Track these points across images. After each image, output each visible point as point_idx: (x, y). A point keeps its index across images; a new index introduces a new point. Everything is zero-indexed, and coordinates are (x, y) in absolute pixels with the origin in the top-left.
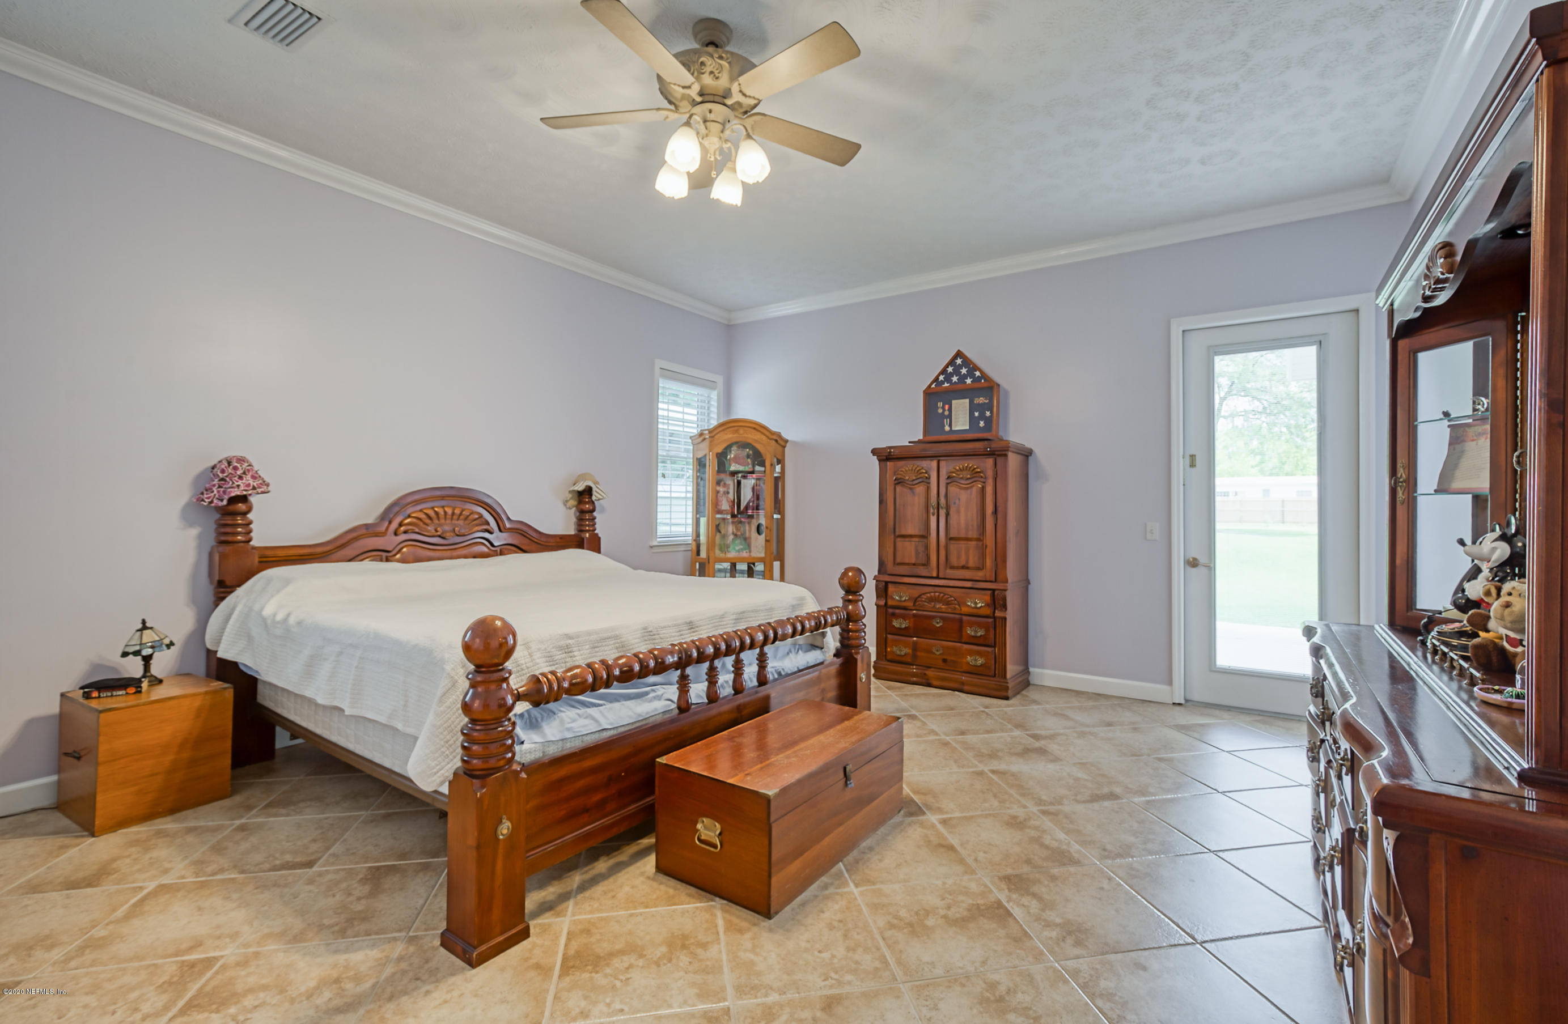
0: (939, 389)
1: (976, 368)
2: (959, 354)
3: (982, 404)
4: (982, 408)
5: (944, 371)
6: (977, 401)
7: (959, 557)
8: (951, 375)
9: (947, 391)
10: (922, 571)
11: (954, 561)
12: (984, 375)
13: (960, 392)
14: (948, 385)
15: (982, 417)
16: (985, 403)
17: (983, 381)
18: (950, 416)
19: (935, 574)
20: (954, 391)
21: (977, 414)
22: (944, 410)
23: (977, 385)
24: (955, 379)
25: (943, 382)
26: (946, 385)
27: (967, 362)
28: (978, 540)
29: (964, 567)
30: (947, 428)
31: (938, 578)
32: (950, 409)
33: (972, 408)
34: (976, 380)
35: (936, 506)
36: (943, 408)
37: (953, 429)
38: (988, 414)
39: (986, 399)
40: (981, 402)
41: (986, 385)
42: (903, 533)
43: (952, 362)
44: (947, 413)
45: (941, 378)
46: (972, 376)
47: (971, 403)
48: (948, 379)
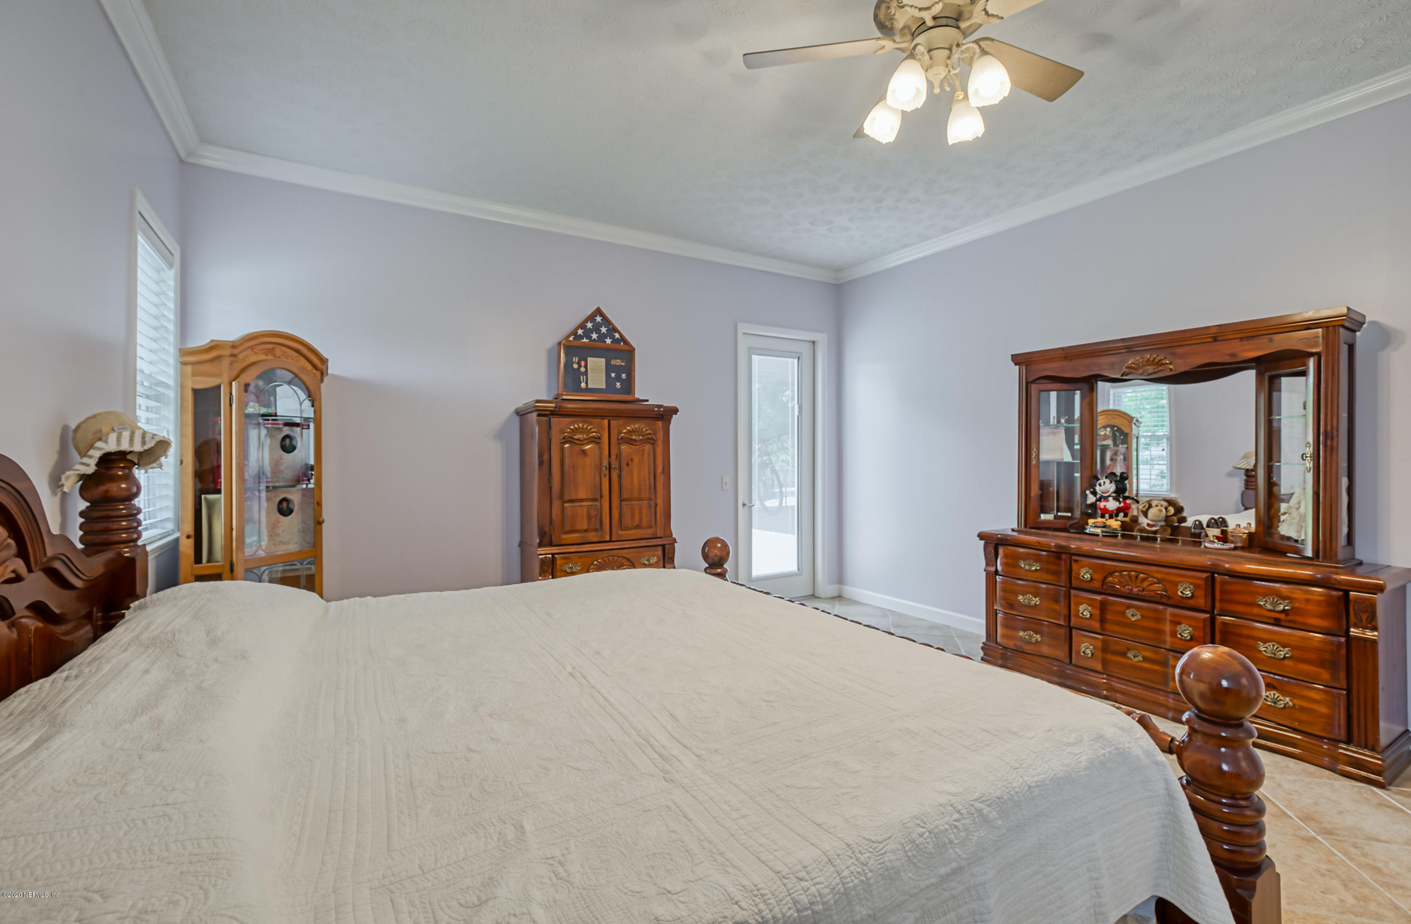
0: (576, 343)
1: (615, 330)
2: (598, 312)
3: (618, 366)
4: (619, 370)
5: (582, 326)
6: (613, 362)
7: (632, 517)
8: (591, 331)
9: (585, 347)
10: (592, 536)
11: (627, 521)
12: (623, 339)
13: (596, 350)
14: (588, 341)
15: (618, 378)
16: (621, 366)
17: (622, 344)
18: (586, 373)
19: (608, 539)
20: (594, 348)
21: (613, 375)
22: (580, 366)
23: (616, 346)
24: (594, 336)
25: (581, 337)
26: (585, 340)
27: (606, 321)
28: (650, 499)
29: (638, 527)
30: (583, 385)
31: (610, 541)
32: (586, 367)
33: (609, 368)
34: (615, 341)
35: (608, 466)
36: (579, 363)
37: (589, 387)
38: (624, 376)
39: (623, 362)
40: (618, 364)
41: (626, 348)
42: (574, 497)
43: (591, 318)
44: (583, 369)
45: (580, 332)
46: (612, 337)
47: (608, 364)
48: (587, 334)
